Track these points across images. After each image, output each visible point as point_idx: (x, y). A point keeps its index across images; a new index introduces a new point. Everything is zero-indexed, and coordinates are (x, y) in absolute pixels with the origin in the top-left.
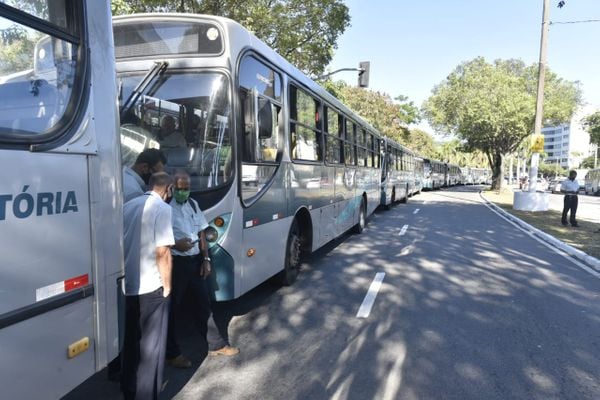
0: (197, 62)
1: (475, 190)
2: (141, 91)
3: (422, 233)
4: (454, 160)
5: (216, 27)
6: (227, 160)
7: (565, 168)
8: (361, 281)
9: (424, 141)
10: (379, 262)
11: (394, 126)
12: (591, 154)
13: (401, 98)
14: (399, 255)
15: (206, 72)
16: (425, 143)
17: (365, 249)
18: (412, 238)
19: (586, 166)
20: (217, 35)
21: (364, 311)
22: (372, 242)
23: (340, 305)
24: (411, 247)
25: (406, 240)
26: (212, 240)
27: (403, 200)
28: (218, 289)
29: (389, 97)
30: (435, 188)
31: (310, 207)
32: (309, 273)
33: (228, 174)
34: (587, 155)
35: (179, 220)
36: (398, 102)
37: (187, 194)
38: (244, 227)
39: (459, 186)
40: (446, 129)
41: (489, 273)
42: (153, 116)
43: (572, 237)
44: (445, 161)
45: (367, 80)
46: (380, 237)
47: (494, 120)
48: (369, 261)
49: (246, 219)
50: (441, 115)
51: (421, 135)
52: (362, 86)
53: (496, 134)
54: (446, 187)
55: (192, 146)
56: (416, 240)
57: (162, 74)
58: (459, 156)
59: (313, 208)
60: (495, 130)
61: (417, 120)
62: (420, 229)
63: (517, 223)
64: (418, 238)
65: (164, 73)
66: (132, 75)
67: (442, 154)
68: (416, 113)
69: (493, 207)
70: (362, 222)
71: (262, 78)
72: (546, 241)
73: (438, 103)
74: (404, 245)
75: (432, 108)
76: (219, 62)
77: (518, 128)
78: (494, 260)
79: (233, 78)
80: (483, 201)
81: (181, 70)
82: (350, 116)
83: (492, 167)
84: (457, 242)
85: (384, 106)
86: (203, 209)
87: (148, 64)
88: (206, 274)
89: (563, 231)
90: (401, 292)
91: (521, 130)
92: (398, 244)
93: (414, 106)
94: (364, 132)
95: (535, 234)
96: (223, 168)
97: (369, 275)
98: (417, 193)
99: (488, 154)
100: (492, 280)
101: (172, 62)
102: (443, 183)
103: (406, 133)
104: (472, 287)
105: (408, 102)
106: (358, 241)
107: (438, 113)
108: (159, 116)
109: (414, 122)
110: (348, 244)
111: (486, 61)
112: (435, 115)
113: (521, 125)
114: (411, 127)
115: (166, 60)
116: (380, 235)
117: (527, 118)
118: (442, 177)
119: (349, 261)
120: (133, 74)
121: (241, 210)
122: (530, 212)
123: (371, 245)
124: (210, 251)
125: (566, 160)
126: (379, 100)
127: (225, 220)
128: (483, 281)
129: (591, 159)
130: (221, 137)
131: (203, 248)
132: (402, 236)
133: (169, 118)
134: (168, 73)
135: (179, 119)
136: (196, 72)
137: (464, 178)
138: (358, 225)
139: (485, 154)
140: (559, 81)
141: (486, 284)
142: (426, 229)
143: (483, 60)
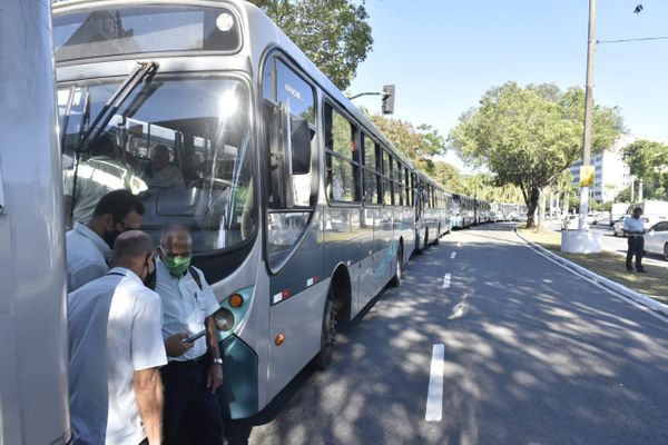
0: (201, 63)
1: (508, 228)
2: (117, 105)
3: (469, 285)
4: (482, 195)
5: (229, 12)
6: (246, 207)
7: (598, 202)
8: (417, 359)
9: (450, 174)
10: (431, 328)
11: (418, 158)
12: (625, 187)
13: (424, 127)
14: (452, 317)
15: (214, 78)
16: (451, 177)
17: (410, 309)
18: (460, 292)
19: (623, 200)
20: (232, 23)
21: (434, 412)
22: (414, 299)
23: (400, 400)
24: (463, 304)
25: (454, 294)
26: (225, 329)
27: (436, 243)
28: (234, 400)
29: (411, 126)
30: (465, 227)
31: (349, 263)
32: (346, 348)
33: (248, 227)
34: (622, 188)
35: (175, 303)
36: (421, 131)
37: (187, 261)
38: (272, 304)
39: (489, 224)
40: (476, 160)
41: (574, 342)
42: (140, 145)
43: (645, 286)
44: (472, 197)
45: (392, 106)
46: (421, 291)
47: (531, 149)
48: (419, 328)
49: (273, 292)
50: (472, 145)
51: (445, 167)
52: (386, 112)
53: (533, 166)
54: (475, 225)
55: (194, 185)
56: (465, 296)
57: (149, 80)
58: (487, 190)
59: (352, 264)
60: (532, 162)
61: (442, 150)
62: (467, 279)
63: (573, 268)
64: (468, 292)
65: (151, 81)
66: (104, 83)
67: (469, 188)
68: (441, 143)
69: (537, 248)
70: (398, 272)
71: (293, 91)
72: (618, 292)
73: (468, 131)
74: (455, 302)
75: (462, 137)
76: (235, 62)
77: (557, 159)
78: (569, 320)
79: (255, 87)
80: (522, 241)
81: (178, 75)
82: (386, 145)
83: (527, 203)
84: (515, 296)
85: (406, 136)
86: (210, 282)
87: (129, 67)
88: (216, 385)
89: (631, 278)
90: (474, 375)
91: (561, 161)
92: (446, 301)
93: (438, 135)
94: (399, 165)
95: (601, 284)
96: (241, 220)
97: (425, 348)
98: (447, 232)
99: (522, 188)
100: (581, 352)
101: (165, 64)
102: (472, 221)
103: (430, 166)
104: (561, 365)
105: (431, 131)
106: (398, 297)
107: (468, 143)
108: (148, 146)
109: (439, 153)
110: (386, 302)
111: (519, 86)
112: (465, 145)
113: (561, 155)
114: (435, 159)
115: (156, 61)
116: (420, 288)
117: (566, 148)
118: (471, 214)
119: (394, 327)
120: (106, 81)
121: (267, 279)
122: (582, 254)
123: (413, 303)
124: (223, 344)
125: (599, 193)
126: (401, 128)
127: (245, 297)
128: (571, 353)
129: (628, 192)
130: (237, 173)
131: (212, 343)
132: (447, 289)
133: (161, 148)
134: (158, 79)
135: (175, 149)
136: (200, 78)
137: (493, 214)
138: (395, 276)
139: (519, 188)
140: (597, 108)
141: (576, 358)
142: (472, 279)
143: (515, 85)
